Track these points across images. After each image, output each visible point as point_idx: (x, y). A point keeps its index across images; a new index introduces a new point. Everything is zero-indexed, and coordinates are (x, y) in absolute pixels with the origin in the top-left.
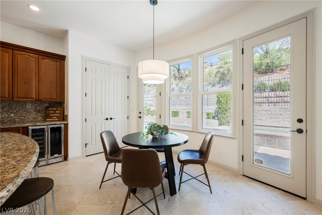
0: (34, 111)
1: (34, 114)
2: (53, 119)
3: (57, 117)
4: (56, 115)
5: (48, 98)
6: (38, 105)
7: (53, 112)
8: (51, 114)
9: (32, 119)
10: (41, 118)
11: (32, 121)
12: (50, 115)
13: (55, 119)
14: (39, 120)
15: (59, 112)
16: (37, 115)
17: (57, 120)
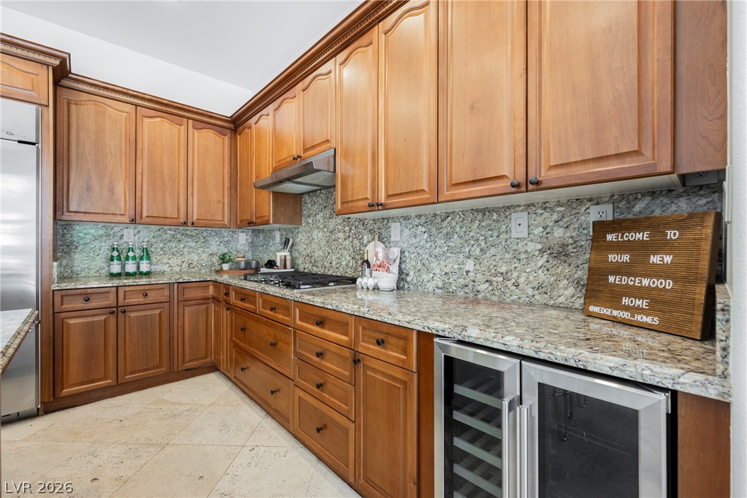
0: (542, 251)
1: (540, 264)
2: (626, 308)
3: (657, 301)
4: (646, 282)
5: (576, 163)
6: (555, 217)
7: (626, 258)
8: (619, 270)
9: (530, 292)
10: (571, 291)
11: (531, 304)
12: (611, 279)
13: (639, 310)
14: (562, 299)
15: (668, 259)
16: (553, 271)
17: (648, 320)
